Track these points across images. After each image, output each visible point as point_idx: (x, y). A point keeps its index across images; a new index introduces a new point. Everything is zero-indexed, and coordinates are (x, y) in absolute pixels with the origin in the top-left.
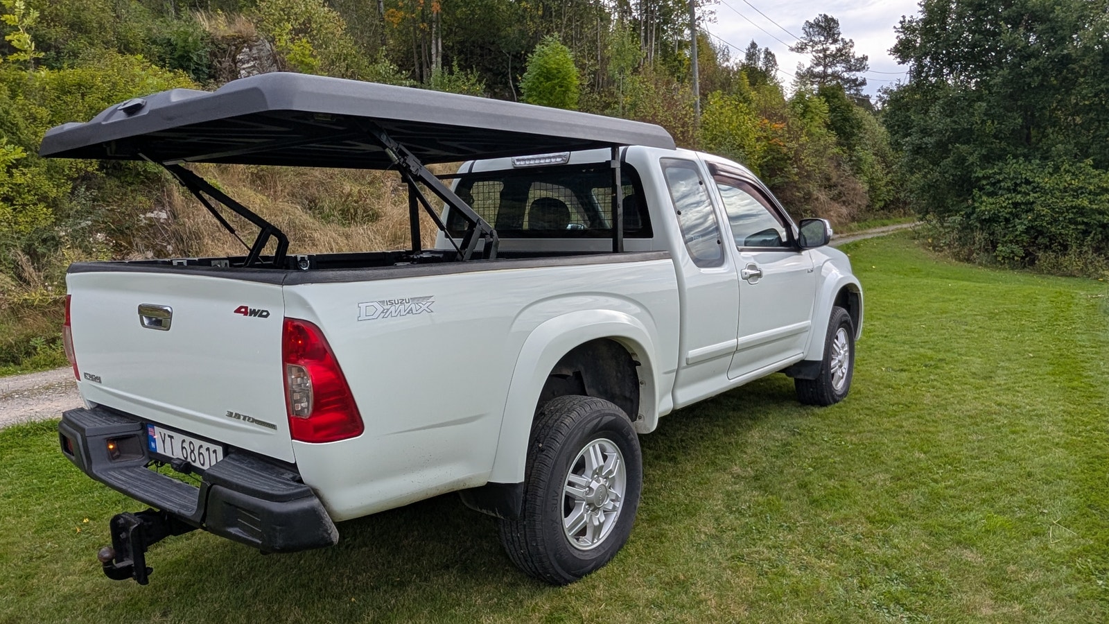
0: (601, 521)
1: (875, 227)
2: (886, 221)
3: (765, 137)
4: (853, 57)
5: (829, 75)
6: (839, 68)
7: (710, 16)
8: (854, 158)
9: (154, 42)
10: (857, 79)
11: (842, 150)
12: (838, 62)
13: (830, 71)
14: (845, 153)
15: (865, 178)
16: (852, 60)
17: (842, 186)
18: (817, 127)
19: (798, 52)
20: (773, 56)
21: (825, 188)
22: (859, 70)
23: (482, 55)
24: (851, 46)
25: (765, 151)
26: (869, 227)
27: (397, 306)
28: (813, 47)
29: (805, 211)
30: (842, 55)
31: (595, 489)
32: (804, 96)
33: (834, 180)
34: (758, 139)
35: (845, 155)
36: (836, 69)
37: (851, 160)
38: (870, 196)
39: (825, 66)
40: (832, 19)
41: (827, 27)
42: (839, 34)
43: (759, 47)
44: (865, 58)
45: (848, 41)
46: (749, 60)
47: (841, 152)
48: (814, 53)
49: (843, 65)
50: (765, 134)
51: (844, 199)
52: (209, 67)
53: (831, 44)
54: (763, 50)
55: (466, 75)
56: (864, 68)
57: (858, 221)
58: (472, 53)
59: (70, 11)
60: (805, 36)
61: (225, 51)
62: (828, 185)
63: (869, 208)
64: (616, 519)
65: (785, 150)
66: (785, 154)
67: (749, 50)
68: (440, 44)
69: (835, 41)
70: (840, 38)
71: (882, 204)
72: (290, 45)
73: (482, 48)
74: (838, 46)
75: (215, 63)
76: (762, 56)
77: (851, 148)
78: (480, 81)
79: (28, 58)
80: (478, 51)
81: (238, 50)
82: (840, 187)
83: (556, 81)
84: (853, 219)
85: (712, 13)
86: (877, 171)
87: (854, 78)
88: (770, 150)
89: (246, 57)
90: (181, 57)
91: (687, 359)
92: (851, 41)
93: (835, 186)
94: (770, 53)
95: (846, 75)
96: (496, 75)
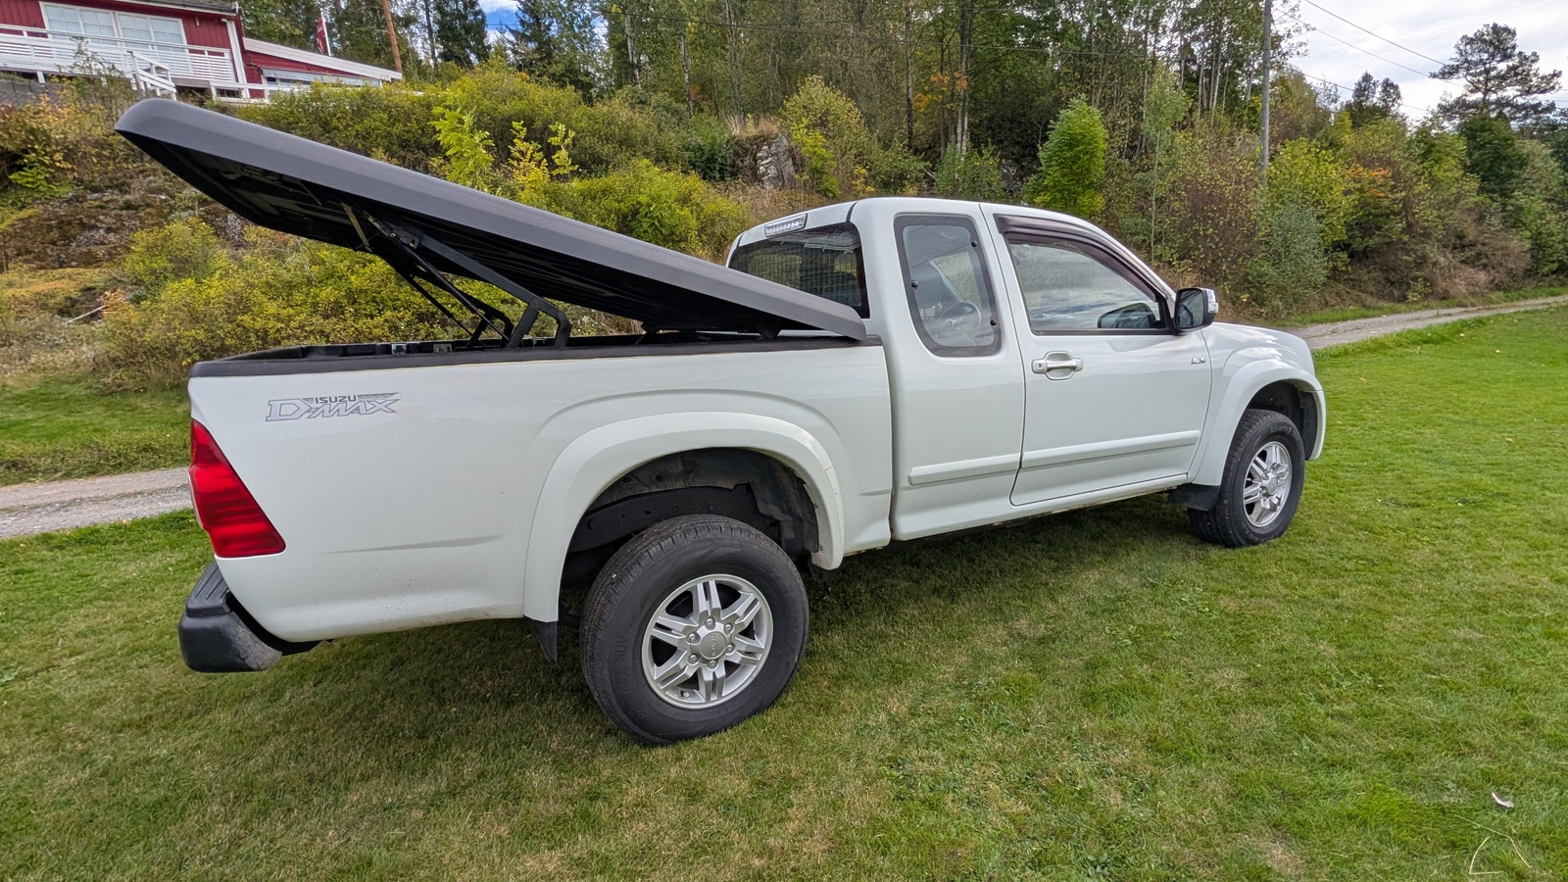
0: (718, 676)
1: (1536, 297)
2: (1558, 290)
3: (1358, 190)
4: (1535, 75)
5: (1492, 103)
6: (1510, 92)
7: (1299, 49)
8: (1510, 208)
9: (687, 150)
10: (1540, 104)
11: (1491, 198)
12: (1509, 85)
13: (1493, 97)
14: (1494, 201)
15: (1528, 234)
16: (1534, 79)
17: (1484, 244)
18: (1449, 170)
19: (1443, 78)
20: (1396, 88)
21: (1455, 248)
22: (1544, 91)
23: (1011, 129)
24: (1533, 61)
25: (1355, 207)
26: (1526, 298)
27: (333, 405)
28: (1468, 69)
29: (1415, 279)
30: (1516, 74)
31: (702, 636)
32: (1428, 133)
33: (1470, 238)
34: (1346, 193)
35: (1495, 205)
36: (1505, 94)
37: (1503, 210)
38: (1532, 256)
39: (1487, 92)
40: (1506, 30)
41: (1498, 41)
42: (1514, 47)
43: (1375, 79)
44: (1556, 75)
45: (1528, 54)
46: (1359, 97)
47: (1488, 200)
48: (1469, 78)
49: (1517, 87)
50: (1358, 186)
51: (1484, 261)
52: (733, 166)
53: (1499, 62)
54: (1381, 81)
55: (980, 152)
56: (1553, 88)
57: (1505, 290)
58: (1000, 127)
59: (620, 129)
60: (1458, 56)
61: (747, 150)
62: (1459, 243)
63: (1530, 273)
64: (755, 675)
65: (1386, 203)
66: (1388, 208)
67: (1359, 84)
68: (966, 122)
69: (1506, 57)
70: (1517, 51)
71: (1555, 266)
72: (805, 138)
73: (1011, 121)
74: (1511, 63)
75: (739, 162)
76: (1379, 89)
77: (1505, 194)
78: (993, 155)
79: (566, 172)
80: (1007, 125)
81: (759, 149)
82: (1479, 247)
83: (1081, 148)
84: (1498, 287)
85: (1301, 45)
86: (1548, 222)
87: (1535, 102)
88: (1363, 204)
89: (765, 154)
90: (708, 159)
91: (910, 478)
92: (1534, 54)
93: (1472, 245)
94: (1392, 85)
95: (1520, 101)
96: (1024, 147)
